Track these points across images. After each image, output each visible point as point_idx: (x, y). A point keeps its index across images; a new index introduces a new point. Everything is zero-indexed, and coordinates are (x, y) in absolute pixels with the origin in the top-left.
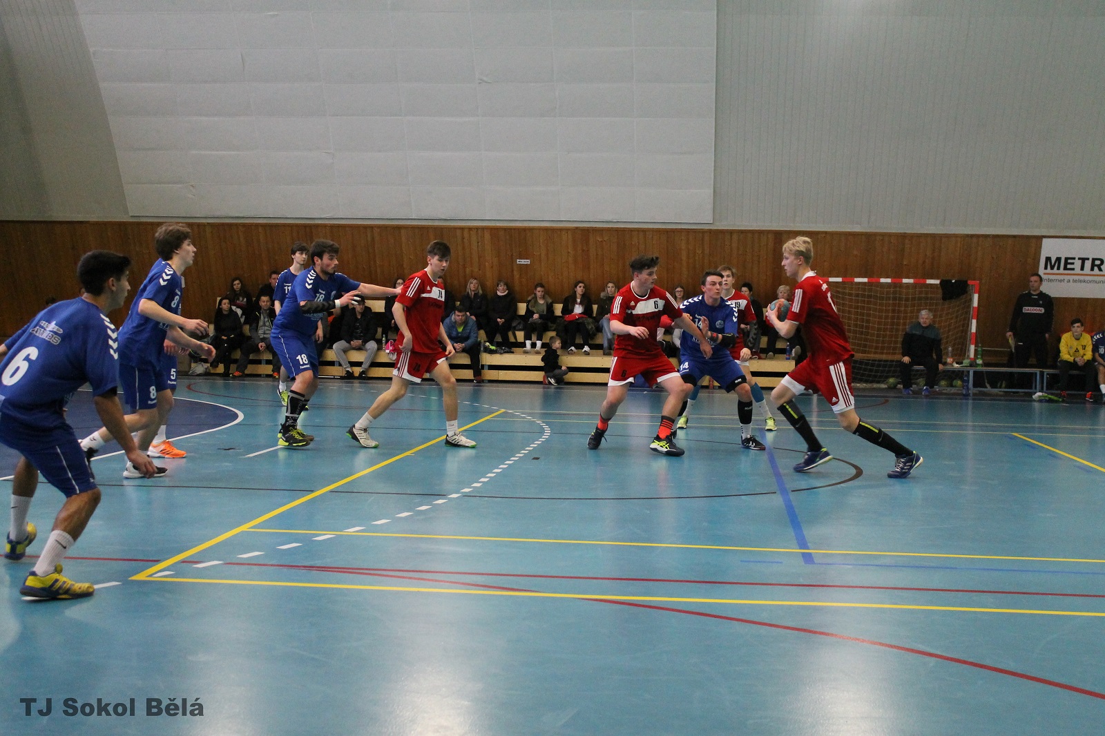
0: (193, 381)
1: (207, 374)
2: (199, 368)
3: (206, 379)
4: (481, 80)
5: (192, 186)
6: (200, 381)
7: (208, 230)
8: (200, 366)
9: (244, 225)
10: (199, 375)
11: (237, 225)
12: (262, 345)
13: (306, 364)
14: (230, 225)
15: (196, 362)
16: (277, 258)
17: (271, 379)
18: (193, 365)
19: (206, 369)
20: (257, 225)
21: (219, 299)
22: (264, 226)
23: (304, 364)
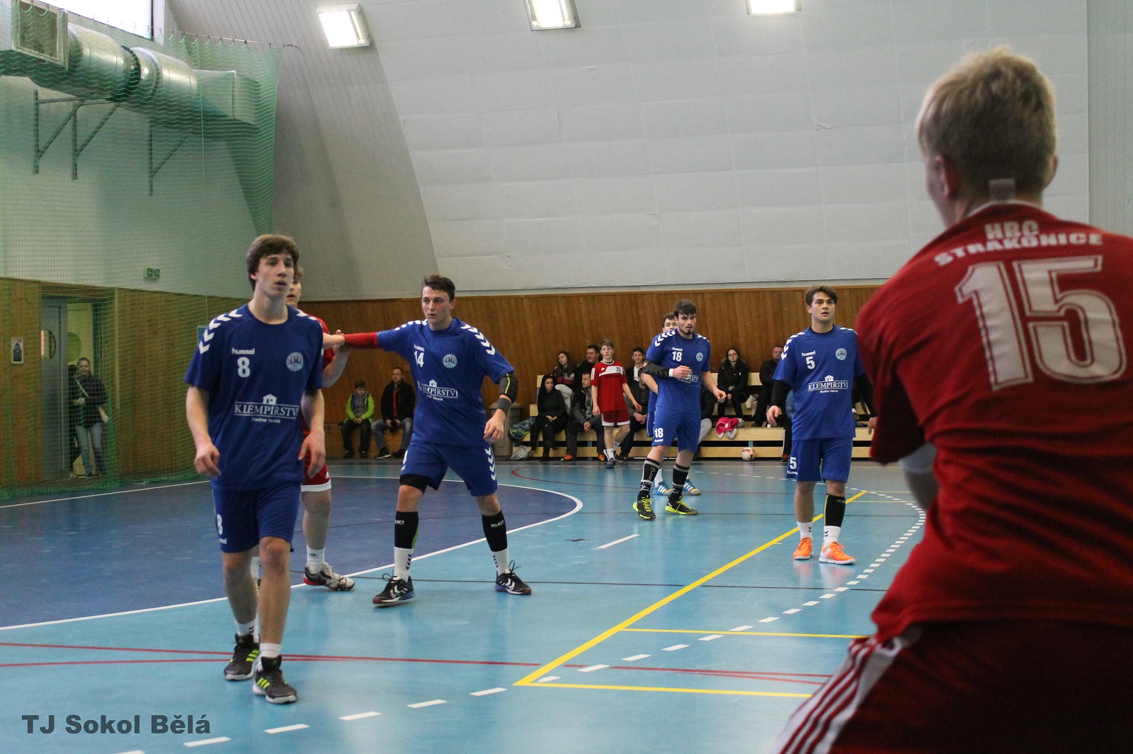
0: (515, 467)
1: (529, 458)
2: (522, 452)
3: (529, 464)
4: (820, 126)
5: (508, 256)
6: (522, 465)
7: (526, 302)
8: (523, 450)
9: (564, 296)
10: (521, 460)
11: (555, 296)
12: (587, 425)
13: (661, 438)
14: (549, 297)
15: (517, 446)
16: (599, 330)
17: (596, 462)
18: (515, 449)
19: (529, 453)
20: (578, 296)
21: (540, 378)
22: (586, 296)
23: (659, 438)
